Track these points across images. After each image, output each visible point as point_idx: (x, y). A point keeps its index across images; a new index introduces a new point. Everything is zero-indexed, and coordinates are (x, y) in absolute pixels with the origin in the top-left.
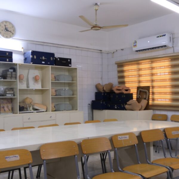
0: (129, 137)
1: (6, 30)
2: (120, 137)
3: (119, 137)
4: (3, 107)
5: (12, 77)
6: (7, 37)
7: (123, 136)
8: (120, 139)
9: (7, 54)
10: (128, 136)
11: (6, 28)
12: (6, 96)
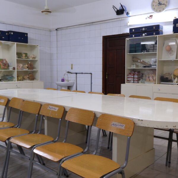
0: (58, 110)
1: (159, 5)
2: (51, 107)
3: (49, 106)
4: (149, 77)
5: (154, 49)
6: (160, 11)
7: (53, 107)
8: (49, 109)
9: (154, 28)
10: (57, 108)
11: (159, 2)
12: (151, 67)
